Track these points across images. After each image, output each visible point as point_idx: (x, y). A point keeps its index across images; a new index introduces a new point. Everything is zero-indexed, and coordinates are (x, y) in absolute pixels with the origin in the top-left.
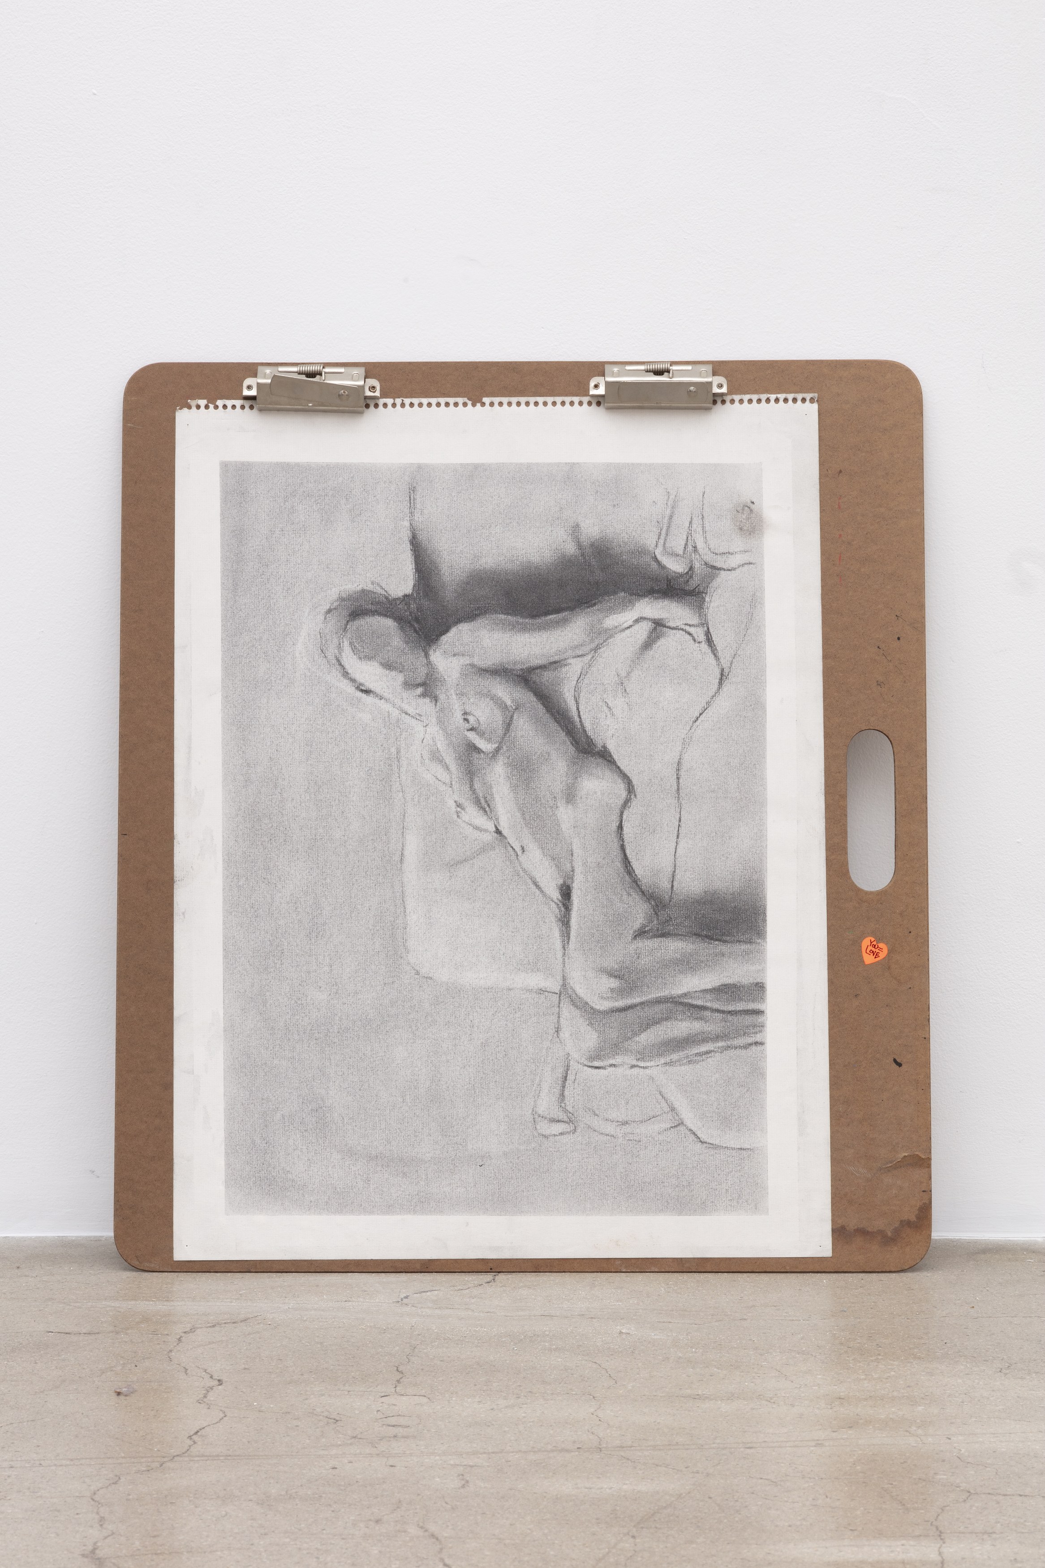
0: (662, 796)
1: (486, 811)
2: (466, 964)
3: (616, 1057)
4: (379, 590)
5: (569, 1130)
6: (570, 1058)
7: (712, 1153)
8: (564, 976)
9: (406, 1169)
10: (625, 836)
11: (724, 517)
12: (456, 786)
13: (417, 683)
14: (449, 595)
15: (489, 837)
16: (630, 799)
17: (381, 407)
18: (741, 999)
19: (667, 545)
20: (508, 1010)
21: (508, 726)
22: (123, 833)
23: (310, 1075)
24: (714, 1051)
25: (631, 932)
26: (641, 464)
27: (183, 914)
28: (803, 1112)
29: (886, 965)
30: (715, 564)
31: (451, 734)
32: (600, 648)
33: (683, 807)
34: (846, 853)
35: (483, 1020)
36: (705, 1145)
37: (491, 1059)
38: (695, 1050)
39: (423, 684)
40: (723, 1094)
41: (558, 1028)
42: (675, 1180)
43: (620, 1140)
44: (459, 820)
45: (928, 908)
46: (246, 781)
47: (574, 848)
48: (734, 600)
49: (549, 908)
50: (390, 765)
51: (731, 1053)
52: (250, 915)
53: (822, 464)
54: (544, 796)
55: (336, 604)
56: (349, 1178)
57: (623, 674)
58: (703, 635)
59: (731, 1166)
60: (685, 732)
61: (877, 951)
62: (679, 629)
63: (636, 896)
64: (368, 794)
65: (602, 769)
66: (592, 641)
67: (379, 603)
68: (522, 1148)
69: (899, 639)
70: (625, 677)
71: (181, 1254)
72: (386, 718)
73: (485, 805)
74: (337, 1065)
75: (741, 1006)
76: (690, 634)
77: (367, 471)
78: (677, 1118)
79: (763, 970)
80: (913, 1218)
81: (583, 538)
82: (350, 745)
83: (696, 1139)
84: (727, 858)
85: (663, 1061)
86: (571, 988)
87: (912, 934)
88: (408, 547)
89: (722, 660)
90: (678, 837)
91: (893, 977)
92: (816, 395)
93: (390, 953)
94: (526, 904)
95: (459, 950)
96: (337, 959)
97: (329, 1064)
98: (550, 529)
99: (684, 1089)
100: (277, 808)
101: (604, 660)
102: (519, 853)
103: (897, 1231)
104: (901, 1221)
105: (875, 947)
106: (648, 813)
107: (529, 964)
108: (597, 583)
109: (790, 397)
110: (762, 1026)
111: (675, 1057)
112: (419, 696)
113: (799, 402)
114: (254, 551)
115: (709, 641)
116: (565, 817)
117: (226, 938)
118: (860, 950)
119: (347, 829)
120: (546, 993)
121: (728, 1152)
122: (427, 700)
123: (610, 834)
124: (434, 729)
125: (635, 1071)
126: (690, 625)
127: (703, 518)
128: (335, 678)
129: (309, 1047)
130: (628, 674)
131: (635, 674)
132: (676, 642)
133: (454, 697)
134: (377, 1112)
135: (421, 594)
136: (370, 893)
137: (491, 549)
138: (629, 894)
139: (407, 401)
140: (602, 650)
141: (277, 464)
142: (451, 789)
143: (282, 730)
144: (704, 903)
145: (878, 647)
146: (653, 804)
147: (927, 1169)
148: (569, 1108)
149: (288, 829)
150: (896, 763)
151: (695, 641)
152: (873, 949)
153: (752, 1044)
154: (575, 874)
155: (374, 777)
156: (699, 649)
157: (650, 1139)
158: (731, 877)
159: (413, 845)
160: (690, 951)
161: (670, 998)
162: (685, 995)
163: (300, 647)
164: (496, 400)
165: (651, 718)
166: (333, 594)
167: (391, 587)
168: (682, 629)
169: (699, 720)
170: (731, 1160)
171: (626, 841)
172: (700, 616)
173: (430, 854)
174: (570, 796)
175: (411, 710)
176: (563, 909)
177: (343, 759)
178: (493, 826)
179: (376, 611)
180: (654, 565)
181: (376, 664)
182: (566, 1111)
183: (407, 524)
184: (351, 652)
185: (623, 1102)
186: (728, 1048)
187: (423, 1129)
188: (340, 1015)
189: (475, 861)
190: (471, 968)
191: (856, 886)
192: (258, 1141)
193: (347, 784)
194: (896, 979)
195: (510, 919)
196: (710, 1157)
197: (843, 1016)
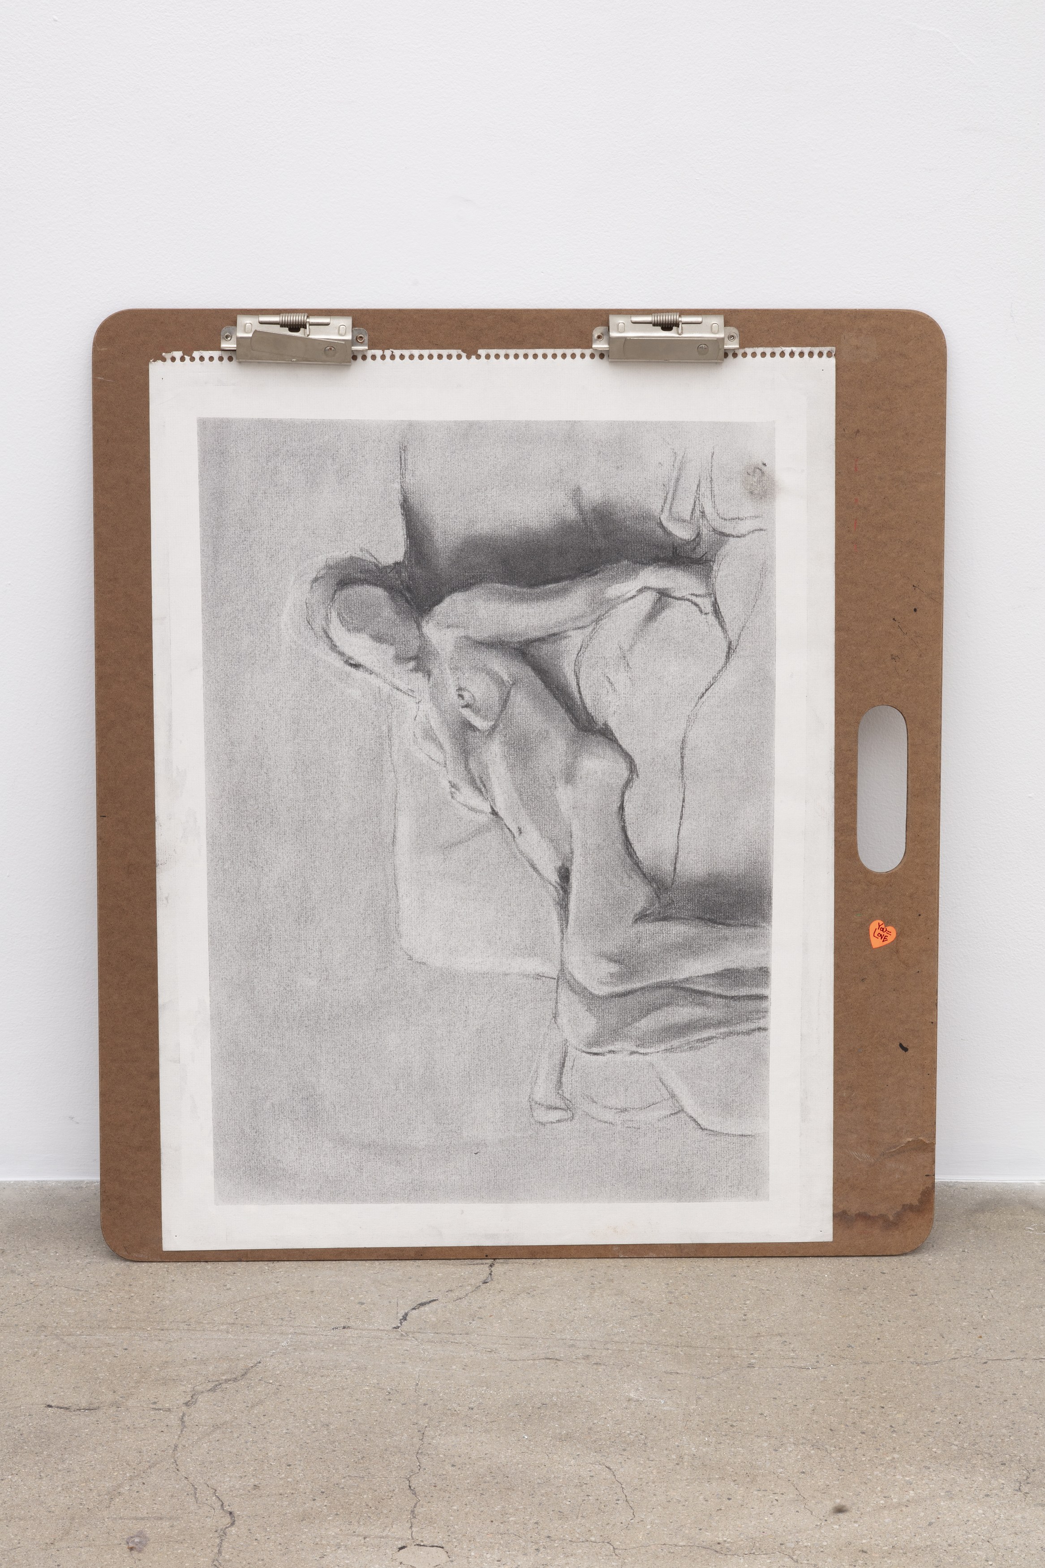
0: (665, 776)
1: (481, 792)
2: (461, 949)
3: (615, 1043)
4: (368, 558)
5: (566, 1117)
6: (568, 1044)
7: (713, 1139)
8: (562, 961)
9: (399, 1157)
10: (627, 817)
11: (734, 479)
12: (450, 766)
13: (409, 656)
14: (442, 562)
15: (484, 818)
16: (632, 779)
17: (369, 359)
18: (744, 985)
19: (673, 510)
20: (504, 995)
21: (505, 702)
22: (102, 815)
23: (300, 1063)
25: (632, 915)
26: (646, 423)
27: (167, 899)
28: (806, 1098)
29: (894, 949)
30: (724, 530)
31: (445, 711)
32: (602, 619)
34: (856, 834)
35: (479, 1006)
36: (705, 1132)
37: (486, 1045)
39: (416, 658)
40: (724, 1080)
41: (556, 1014)
42: (674, 1166)
43: (619, 1127)
44: (453, 801)
45: (938, 890)
46: (230, 760)
47: (574, 829)
48: (743, 568)
49: (547, 891)
50: (381, 744)
51: (734, 1039)
52: (236, 900)
53: (838, 422)
54: (543, 776)
55: (322, 572)
56: (341, 1166)
57: (626, 647)
58: (710, 606)
59: (731, 1152)
60: (690, 709)
61: (885, 934)
62: (685, 600)
63: (637, 879)
64: (358, 774)
65: (603, 748)
66: (593, 612)
67: (368, 571)
68: (518, 1135)
69: (915, 610)
70: (628, 650)
71: (169, 1244)
72: (377, 694)
73: (480, 786)
74: (328, 1053)
75: (743, 991)
76: (696, 605)
77: (355, 429)
78: (677, 1105)
79: (768, 954)
80: (915, 1202)
82: (339, 722)
84: (733, 839)
85: (663, 1047)
86: (570, 973)
87: (922, 917)
88: (399, 511)
89: (729, 633)
90: (681, 818)
91: (901, 961)
92: (834, 349)
93: (382, 938)
94: (523, 887)
95: (453, 934)
96: (327, 944)
97: (319, 1051)
98: (550, 492)
99: (685, 1076)
100: (263, 788)
101: (606, 632)
102: (516, 835)
103: (899, 1216)
104: (904, 1205)
105: (883, 931)
106: (651, 794)
107: (526, 948)
108: (599, 550)
109: (806, 350)
110: (765, 1012)
111: (676, 1043)
112: (411, 671)
113: (816, 356)
114: (236, 515)
115: (717, 612)
116: (564, 798)
117: (211, 924)
118: (868, 934)
119: (336, 810)
120: (544, 978)
121: (729, 1139)
122: (420, 675)
123: (612, 816)
124: (427, 706)
125: (635, 1057)
126: (696, 596)
127: (711, 481)
128: (322, 651)
129: (298, 1034)
130: (631, 647)
131: (639, 646)
132: (682, 613)
133: (448, 671)
134: (370, 1100)
135: (413, 562)
136: (361, 877)
137: (487, 514)
138: (630, 877)
139: (397, 353)
140: (603, 622)
141: (259, 421)
142: (445, 769)
143: (267, 707)
144: (708, 886)
145: (894, 619)
146: (656, 784)
147: (930, 1152)
148: (567, 1095)
149: (275, 810)
150: (909, 741)
151: (701, 612)
152: (882, 933)
153: (755, 1030)
154: (574, 856)
155: (365, 757)
156: (705, 620)
157: (650, 1126)
158: (736, 859)
159: (405, 827)
160: (692, 935)
161: (671, 983)
163: (285, 618)
164: (492, 352)
165: (654, 694)
166: (320, 561)
167: (381, 554)
168: (688, 600)
169: (705, 697)
170: (732, 1146)
171: (627, 822)
172: (707, 585)
173: (423, 836)
174: (570, 776)
175: (402, 686)
176: (561, 892)
177: (332, 737)
178: (489, 807)
179: (365, 580)
180: (659, 532)
181: (365, 636)
182: (563, 1098)
184: (339, 623)
185: (622, 1089)
186: (731, 1033)
187: (417, 1117)
188: (330, 1001)
189: (470, 843)
190: (466, 953)
191: (865, 868)
192: (247, 1130)
193: (336, 763)
194: (904, 963)
195: (506, 902)
196: (710, 1144)
197: (849, 1000)
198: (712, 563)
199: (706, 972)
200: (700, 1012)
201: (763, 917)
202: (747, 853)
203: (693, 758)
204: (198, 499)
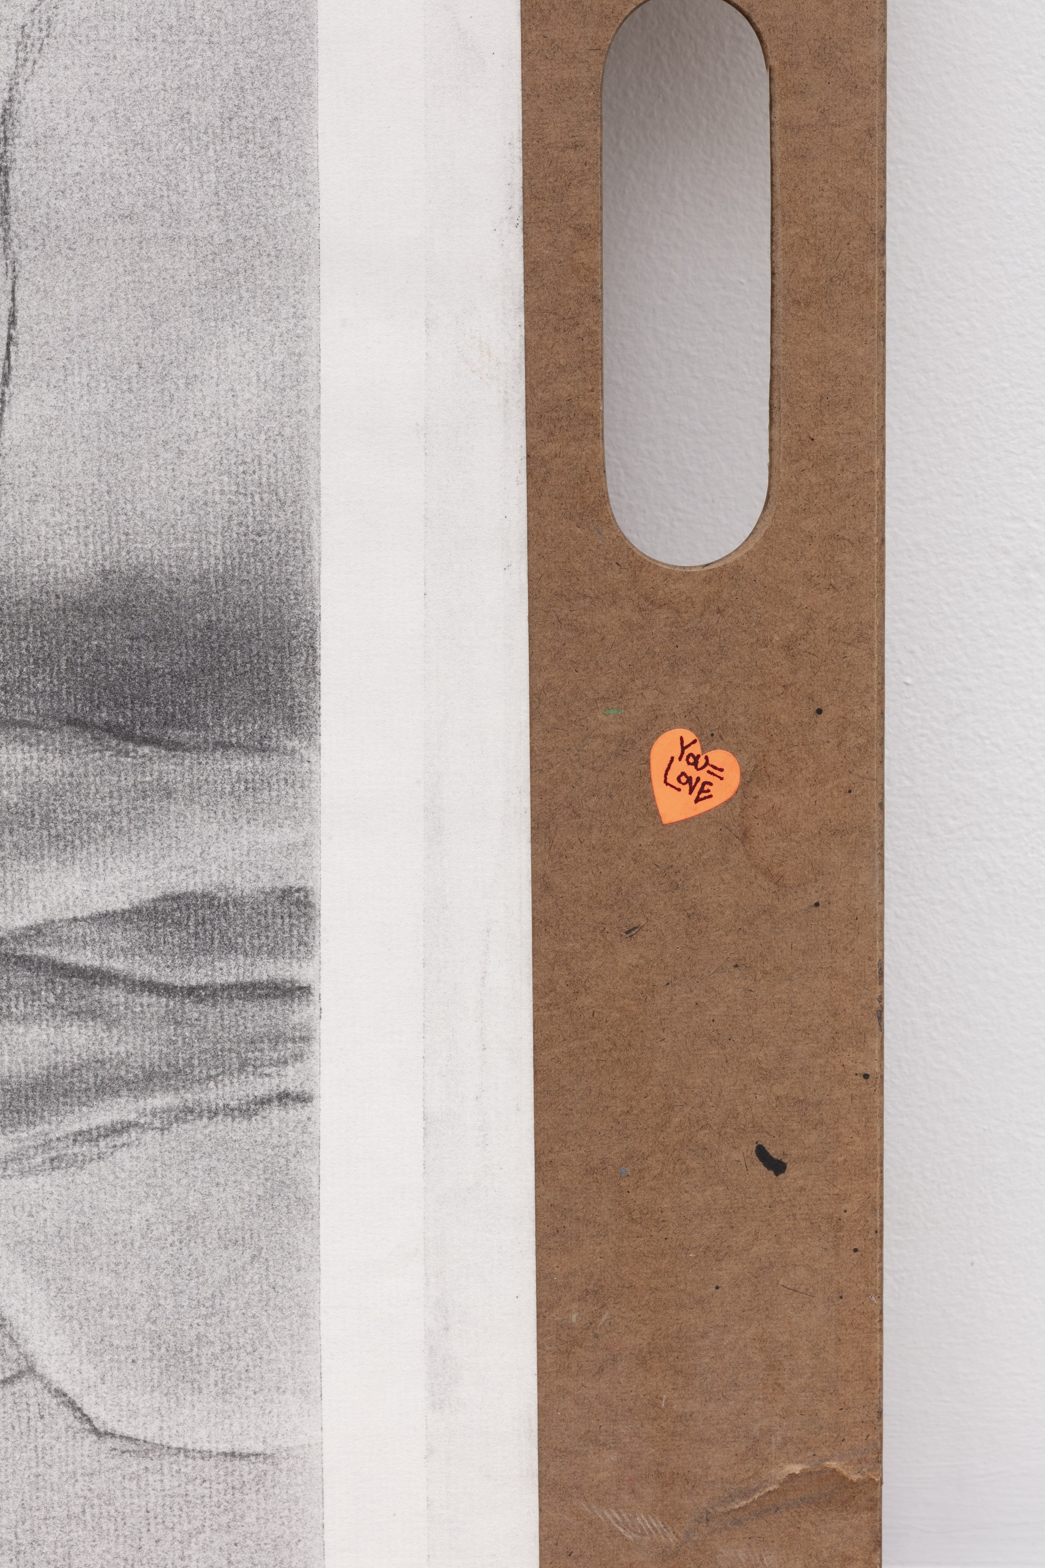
7: (134, 1468)
18: (230, 948)
24: (137, 1124)
28: (447, 1329)
29: (734, 826)
33: (23, 274)
34: (599, 436)
36: (110, 1443)
38: (74, 1122)
40: (169, 1270)
42: (7, 1558)
45: (882, 627)
59: (197, 1512)
61: (704, 776)
78: (12, 1352)
79: (308, 845)
83: (77, 1424)
84: (181, 453)
87: (825, 717)
91: (756, 866)
99: (36, 1255)
105: (695, 764)
110: (303, 1039)
118: (645, 775)
121: (188, 1466)
144: (102, 613)
147: (865, 1516)
150: (777, 112)
152: (691, 771)
153: (270, 1101)
158: (194, 520)
160: (51, 780)
162: (37, 931)
170: (200, 1491)
186: (187, 1112)
191: (631, 550)
194: (767, 873)
196: (127, 1484)
197: (585, 1000)
199: (99, 905)
200: (82, 1041)
201: (291, 719)
202: (230, 502)
203: (41, 174)
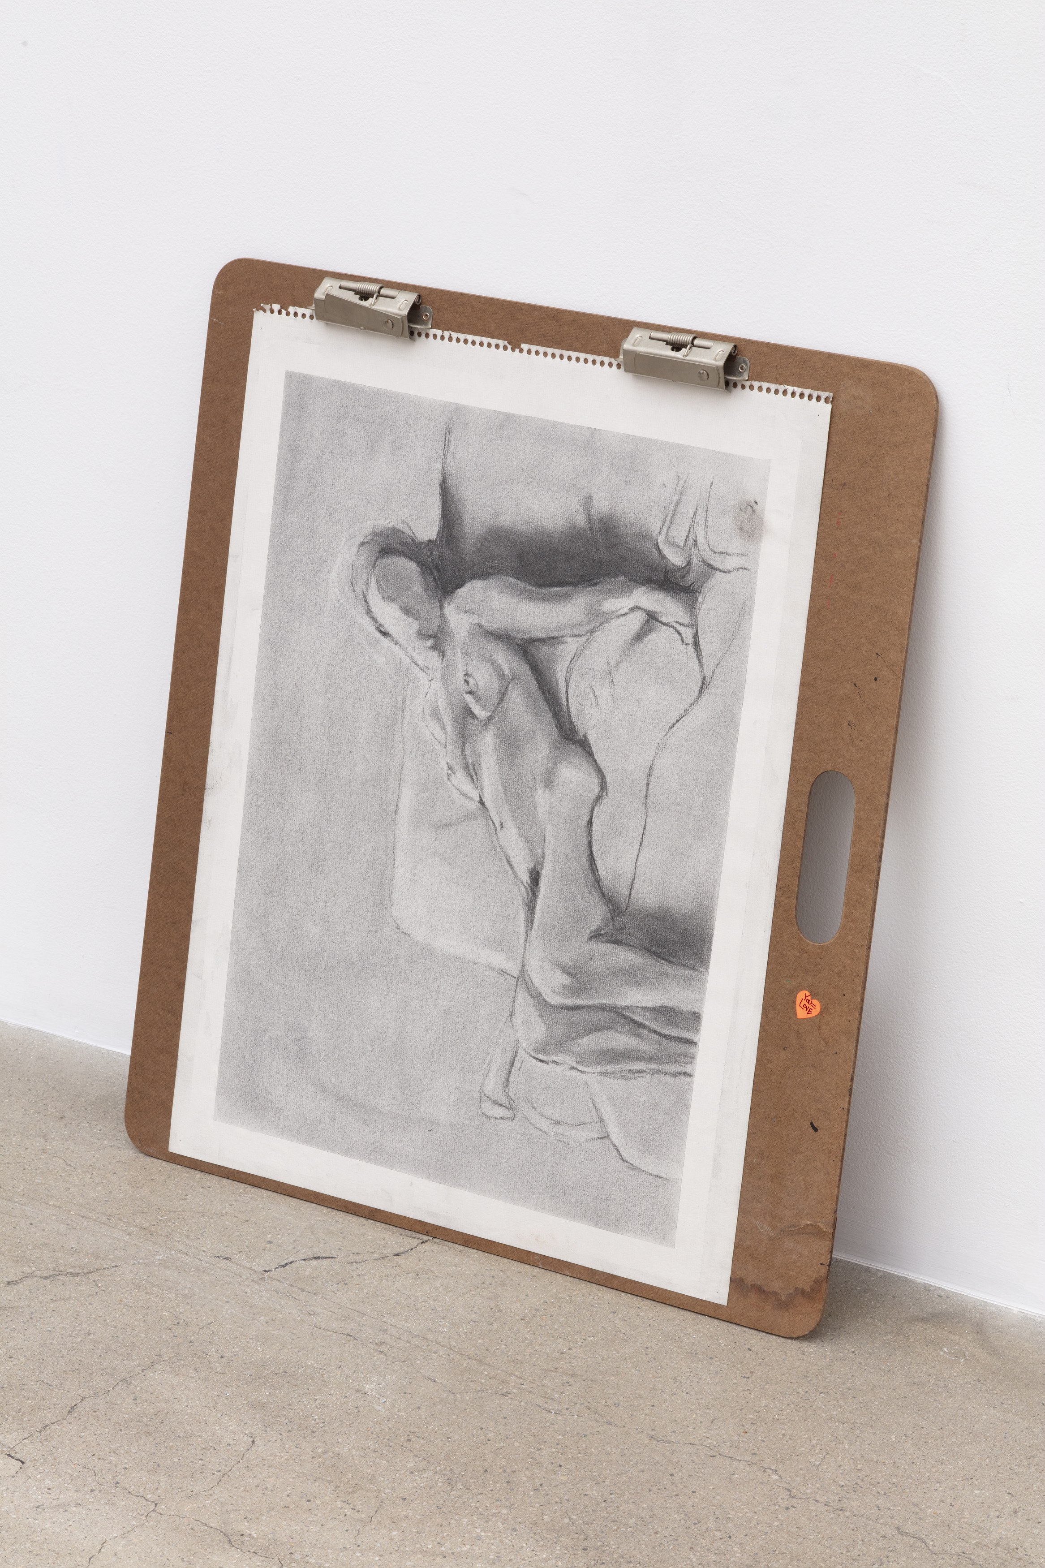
0: (631, 800)
1: (473, 779)
2: (440, 929)
3: (559, 1055)
6: (519, 1045)
7: (631, 1173)
8: (523, 962)
9: (366, 1117)
10: (594, 832)
11: (728, 513)
12: (449, 748)
13: (430, 634)
14: (468, 546)
15: (473, 806)
17: (431, 337)
19: (669, 534)
20: (471, 983)
21: (503, 695)
22: (170, 731)
23: (297, 1004)
25: (588, 932)
27: (210, 821)
28: (720, 1154)
29: (815, 1024)
31: (452, 694)
32: (596, 631)
33: (649, 815)
35: (448, 988)
36: (626, 1164)
37: (451, 1028)
39: (434, 637)
40: (648, 1117)
41: (512, 1012)
42: (595, 1190)
43: (552, 1139)
44: (449, 783)
46: (273, 702)
47: (547, 834)
48: (725, 605)
49: (519, 890)
50: (395, 714)
51: (661, 1077)
52: (263, 836)
53: (827, 472)
54: (526, 775)
55: (369, 538)
56: (318, 1112)
57: (613, 664)
58: (691, 637)
59: (646, 1191)
60: (661, 737)
61: (811, 1007)
62: (670, 626)
63: (596, 896)
64: (373, 739)
65: (580, 759)
66: (589, 622)
67: (406, 544)
68: (467, 1122)
69: (876, 679)
70: (615, 667)
71: (178, 1145)
72: (398, 665)
73: (473, 773)
74: (321, 1001)
75: (676, 1032)
76: (679, 633)
77: (411, 404)
78: (604, 1130)
79: (701, 1001)
80: (808, 1289)
81: (594, 512)
82: (364, 685)
83: (618, 1156)
84: (683, 877)
85: (599, 1069)
86: (529, 975)
87: (846, 997)
88: (437, 490)
89: (705, 667)
90: (641, 845)
91: (822, 1038)
92: (832, 395)
93: (377, 902)
94: (499, 881)
95: (436, 913)
96: (332, 897)
97: (314, 997)
98: (565, 496)
100: (296, 735)
101: (598, 645)
102: (498, 828)
103: (791, 1297)
104: (796, 1288)
105: (808, 1002)
106: (617, 814)
107: (495, 942)
108: (601, 562)
109: (807, 392)
110: (692, 1057)
111: (610, 1068)
112: (429, 648)
113: (814, 400)
114: (306, 469)
115: (696, 644)
116: (542, 801)
117: (241, 853)
118: (795, 1002)
119: (353, 769)
120: (506, 975)
121: (646, 1176)
122: (436, 654)
123: (581, 828)
124: (437, 685)
125: (574, 1073)
126: (681, 624)
127: (707, 510)
128: (358, 613)
129: (299, 977)
130: (618, 663)
131: (624, 665)
132: (666, 639)
133: (460, 655)
134: (349, 1055)
135: (444, 542)
136: (366, 838)
137: (511, 507)
138: (591, 893)
139: (455, 335)
140: (597, 633)
141: (336, 382)
142: (445, 750)
144: (657, 918)
145: (855, 684)
146: (622, 806)
147: (828, 1243)
148: (512, 1095)
149: (303, 758)
151: (683, 642)
152: (807, 1004)
154: (545, 861)
155: (381, 723)
156: (685, 651)
157: (578, 1144)
158: (684, 897)
159: (407, 799)
161: (614, 1008)
162: (628, 1008)
163: (333, 576)
164: (534, 348)
165: (631, 715)
166: (367, 527)
167: (419, 530)
168: (673, 627)
169: (675, 728)
170: (648, 1185)
171: (594, 838)
172: (691, 616)
173: (421, 811)
174: (549, 781)
175: (420, 662)
176: (530, 894)
177: (356, 698)
178: (478, 795)
179: (403, 552)
180: (655, 553)
181: (396, 606)
182: (508, 1097)
183: (439, 466)
184: (377, 590)
185: (559, 1101)
186: (659, 1071)
187: (385, 1081)
188: (328, 952)
189: (459, 826)
190: (444, 933)
192: (248, 1057)
193: (357, 724)
194: (824, 1040)
195: (483, 892)
196: (629, 1177)
197: (770, 1066)
198: (697, 594)
199: (645, 1004)
200: (635, 1043)
201: (702, 962)
202: (695, 894)
203: (657, 787)
204: (277, 449)
